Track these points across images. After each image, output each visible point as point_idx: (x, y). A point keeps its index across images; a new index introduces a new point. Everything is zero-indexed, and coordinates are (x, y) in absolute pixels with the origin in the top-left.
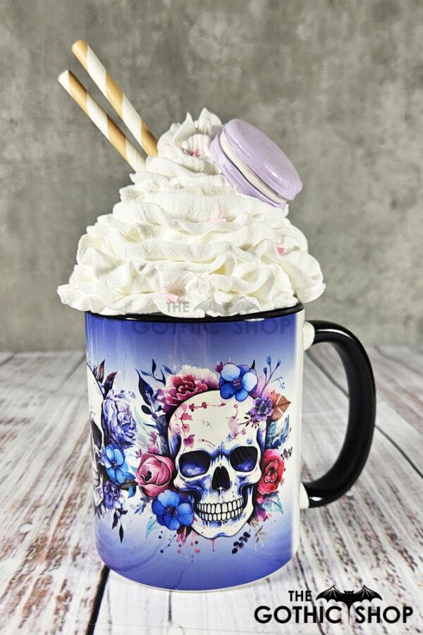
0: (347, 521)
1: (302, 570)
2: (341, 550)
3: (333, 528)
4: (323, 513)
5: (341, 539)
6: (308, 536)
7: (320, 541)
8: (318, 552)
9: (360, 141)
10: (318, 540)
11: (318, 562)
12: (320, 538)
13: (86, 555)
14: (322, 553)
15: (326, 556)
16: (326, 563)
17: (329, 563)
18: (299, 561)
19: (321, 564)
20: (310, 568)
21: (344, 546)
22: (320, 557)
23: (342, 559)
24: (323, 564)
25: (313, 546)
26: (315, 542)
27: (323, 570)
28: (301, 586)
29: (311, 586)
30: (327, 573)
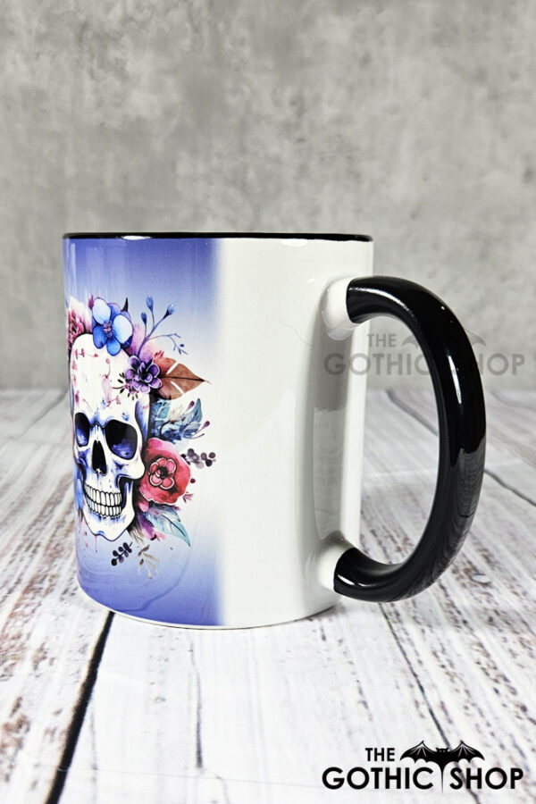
0: (486, 618)
1: (421, 688)
2: (484, 660)
3: (465, 628)
4: (445, 606)
5: (481, 645)
6: (424, 639)
7: (446, 647)
8: (446, 663)
9: (480, 76)
10: (441, 644)
11: (448, 677)
12: (445, 642)
13: (55, 661)
14: (452, 665)
15: (458, 669)
16: (461, 680)
17: (466, 679)
18: (415, 675)
19: (452, 680)
20: (434, 686)
21: (488, 655)
22: (449, 669)
23: (487, 674)
24: (456, 679)
25: (435, 654)
26: (438, 648)
27: (457, 690)
28: (422, 716)
29: (439, 715)
30: (463, 695)
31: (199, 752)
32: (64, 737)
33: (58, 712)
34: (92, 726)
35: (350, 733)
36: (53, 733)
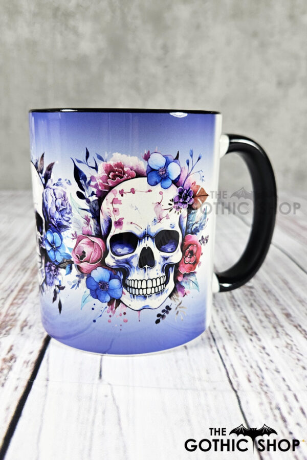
0: (249, 303)
1: (214, 340)
2: (246, 324)
3: (238, 309)
5: (245, 317)
7: (229, 318)
8: (227, 327)
10: (226, 317)
11: (228, 334)
12: (228, 315)
13: (32, 327)
14: (230, 327)
15: (234, 329)
16: (234, 335)
17: (237, 334)
18: (212, 333)
19: (230, 335)
20: (220, 338)
21: (248, 322)
22: (229, 330)
23: (247, 331)
24: (232, 335)
25: (222, 322)
26: (224, 319)
27: (232, 340)
28: (213, 352)
29: (222, 352)
30: (235, 342)
31: (101, 372)
32: (33, 365)
33: (31, 353)
34: (48, 360)
35: (177, 362)
36: (28, 363)
